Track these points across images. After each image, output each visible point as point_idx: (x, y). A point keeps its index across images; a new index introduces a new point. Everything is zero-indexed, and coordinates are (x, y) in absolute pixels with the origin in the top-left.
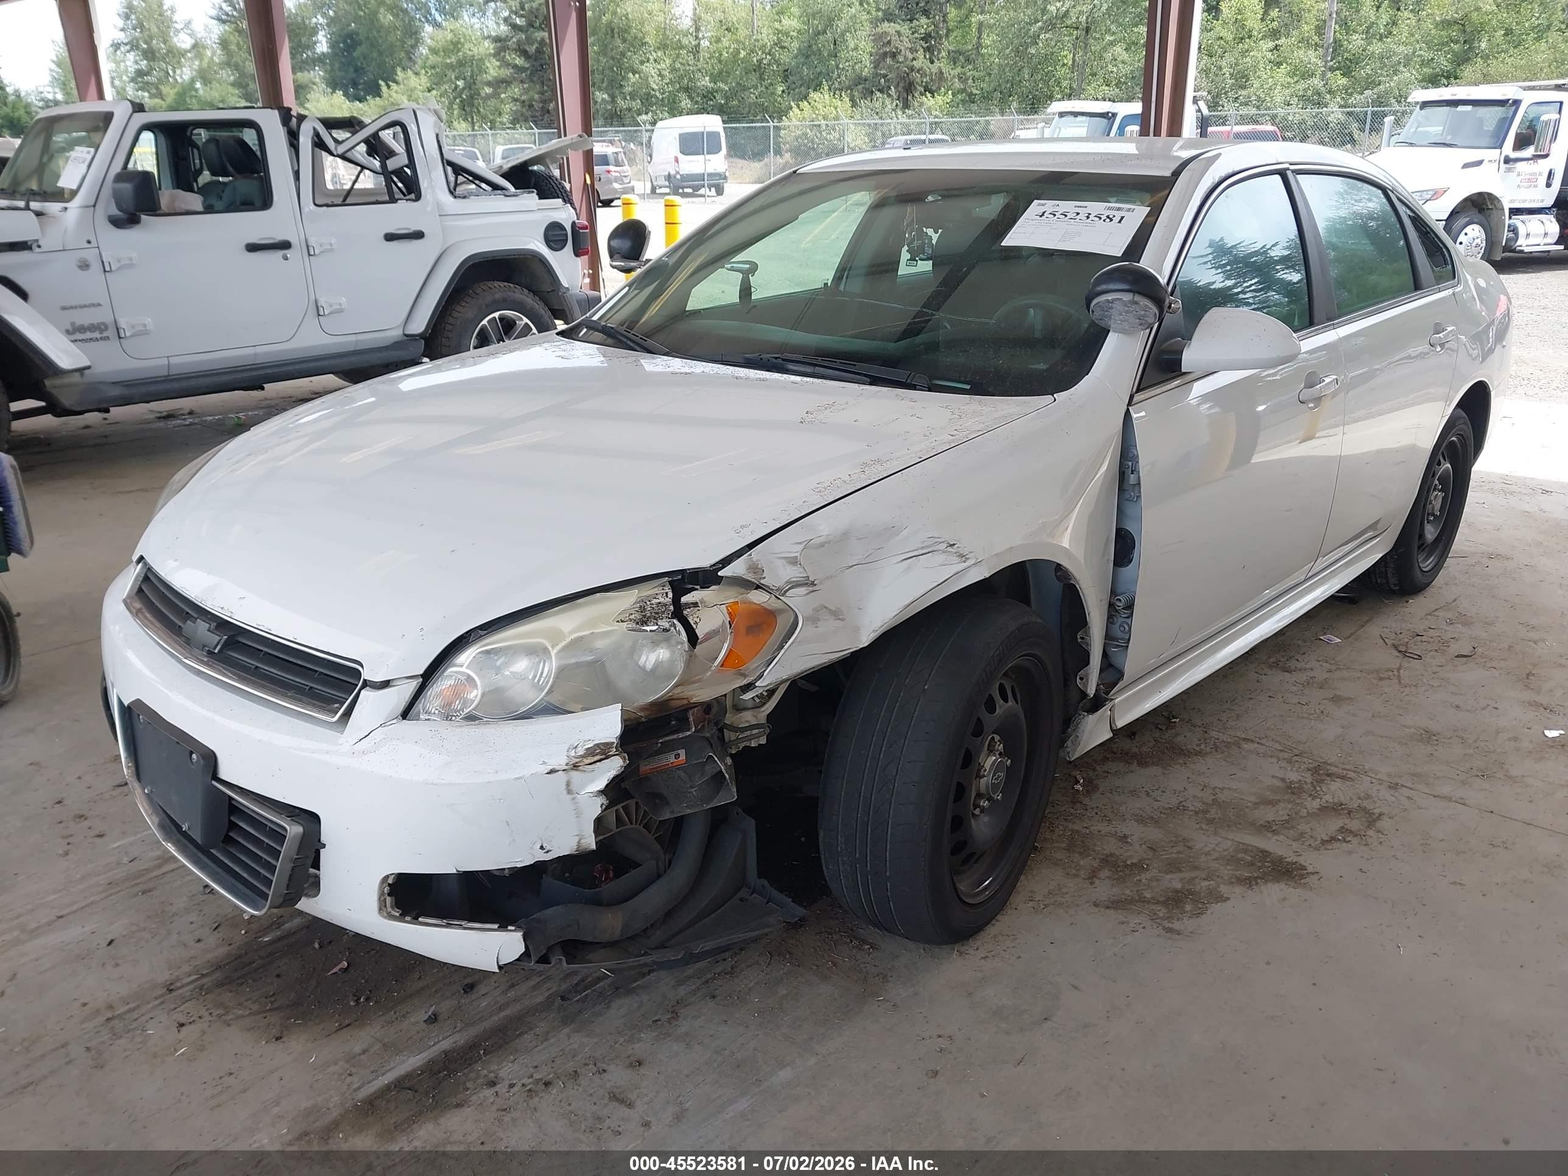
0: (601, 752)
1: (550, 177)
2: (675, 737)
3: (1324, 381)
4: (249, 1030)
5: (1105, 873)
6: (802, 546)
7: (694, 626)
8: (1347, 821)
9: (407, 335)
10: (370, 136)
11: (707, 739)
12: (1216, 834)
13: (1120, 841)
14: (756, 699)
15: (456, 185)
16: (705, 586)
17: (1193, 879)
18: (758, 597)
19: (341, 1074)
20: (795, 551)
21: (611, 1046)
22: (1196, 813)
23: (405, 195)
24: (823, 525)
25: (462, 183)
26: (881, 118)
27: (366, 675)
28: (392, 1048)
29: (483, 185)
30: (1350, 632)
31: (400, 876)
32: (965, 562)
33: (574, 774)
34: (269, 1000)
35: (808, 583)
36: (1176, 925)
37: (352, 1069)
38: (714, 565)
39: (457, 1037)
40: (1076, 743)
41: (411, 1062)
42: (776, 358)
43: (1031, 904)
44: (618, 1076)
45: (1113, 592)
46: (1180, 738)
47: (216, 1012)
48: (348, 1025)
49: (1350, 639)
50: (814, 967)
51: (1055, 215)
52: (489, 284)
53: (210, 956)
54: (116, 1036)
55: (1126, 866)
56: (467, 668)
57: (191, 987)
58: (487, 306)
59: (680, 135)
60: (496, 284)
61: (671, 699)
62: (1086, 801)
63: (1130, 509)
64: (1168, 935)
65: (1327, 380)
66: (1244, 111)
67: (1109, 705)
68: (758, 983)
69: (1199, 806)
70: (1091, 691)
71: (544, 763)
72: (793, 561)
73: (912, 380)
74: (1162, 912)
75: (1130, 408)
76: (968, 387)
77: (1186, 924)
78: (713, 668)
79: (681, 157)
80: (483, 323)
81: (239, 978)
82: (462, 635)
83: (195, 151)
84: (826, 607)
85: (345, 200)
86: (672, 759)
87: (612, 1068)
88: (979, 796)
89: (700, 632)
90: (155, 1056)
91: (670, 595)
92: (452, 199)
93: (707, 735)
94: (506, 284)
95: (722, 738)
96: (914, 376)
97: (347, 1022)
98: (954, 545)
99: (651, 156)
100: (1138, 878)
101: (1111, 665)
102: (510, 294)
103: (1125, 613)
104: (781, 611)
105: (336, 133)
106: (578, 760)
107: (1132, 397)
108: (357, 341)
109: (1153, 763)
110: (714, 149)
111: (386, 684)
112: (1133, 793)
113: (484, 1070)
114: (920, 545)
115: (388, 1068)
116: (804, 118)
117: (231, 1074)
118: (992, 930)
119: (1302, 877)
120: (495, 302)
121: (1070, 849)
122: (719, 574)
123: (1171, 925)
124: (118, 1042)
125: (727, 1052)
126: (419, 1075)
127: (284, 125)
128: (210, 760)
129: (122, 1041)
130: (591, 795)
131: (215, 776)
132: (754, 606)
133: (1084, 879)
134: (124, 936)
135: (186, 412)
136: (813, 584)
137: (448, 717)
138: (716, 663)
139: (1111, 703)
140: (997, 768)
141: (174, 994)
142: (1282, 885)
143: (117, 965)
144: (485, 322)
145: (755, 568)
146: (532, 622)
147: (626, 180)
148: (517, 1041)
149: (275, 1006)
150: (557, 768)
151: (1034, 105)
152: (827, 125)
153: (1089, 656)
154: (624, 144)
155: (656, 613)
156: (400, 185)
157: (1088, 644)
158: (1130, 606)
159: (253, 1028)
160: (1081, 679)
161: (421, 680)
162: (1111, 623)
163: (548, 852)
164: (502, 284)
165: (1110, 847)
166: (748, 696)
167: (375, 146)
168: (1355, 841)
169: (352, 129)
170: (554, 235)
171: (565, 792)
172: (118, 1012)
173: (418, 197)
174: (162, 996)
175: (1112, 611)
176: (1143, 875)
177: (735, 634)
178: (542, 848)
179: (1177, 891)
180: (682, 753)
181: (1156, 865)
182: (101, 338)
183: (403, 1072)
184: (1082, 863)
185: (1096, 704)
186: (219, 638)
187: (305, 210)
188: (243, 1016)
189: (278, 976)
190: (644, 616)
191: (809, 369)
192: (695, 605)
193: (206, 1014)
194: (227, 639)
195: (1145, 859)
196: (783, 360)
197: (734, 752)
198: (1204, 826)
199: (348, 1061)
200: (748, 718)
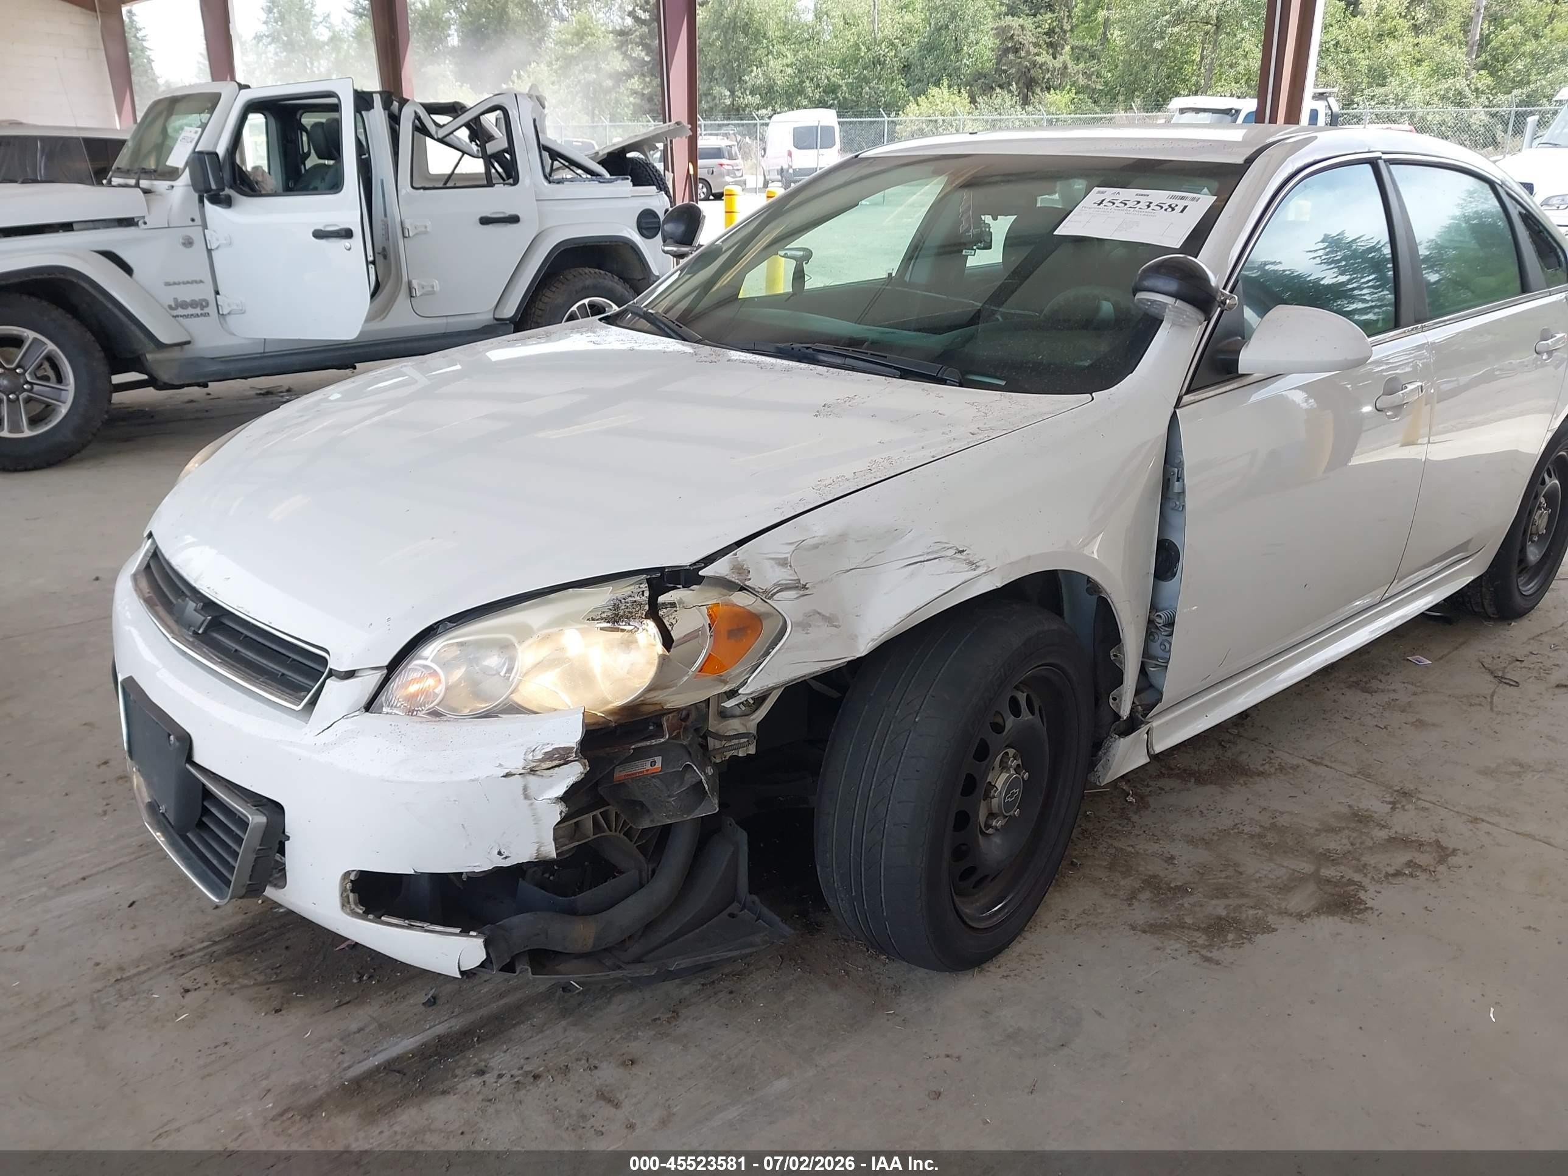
0: (559, 758)
1: (647, 164)
2: (648, 743)
3: (1406, 387)
4: (250, 1000)
5: (1146, 895)
6: (793, 547)
7: (670, 628)
8: (1417, 855)
9: (497, 319)
10: (471, 120)
11: (684, 747)
12: (1270, 860)
13: (1166, 862)
14: (741, 706)
15: (552, 170)
16: (686, 586)
17: (1240, 906)
18: (741, 600)
19: (333, 1052)
20: (785, 552)
21: (606, 1042)
22: (1252, 837)
23: (504, 180)
24: (818, 525)
25: (558, 169)
26: (1000, 114)
27: (332, 665)
28: (386, 1029)
29: (579, 171)
30: (1442, 654)
31: (362, 874)
32: (975, 570)
33: (531, 778)
34: (275, 971)
35: (800, 587)
36: (1215, 954)
37: (345, 1047)
38: (695, 564)
39: (453, 1022)
40: (1107, 767)
41: (404, 1044)
42: (808, 348)
43: (1062, 923)
44: (609, 1073)
45: (1154, 607)
46: (1244, 757)
47: (222, 981)
48: (348, 1003)
49: (1442, 662)
50: (825, 975)
51: (1114, 204)
52: (580, 270)
53: (224, 924)
54: (122, 997)
55: (1170, 889)
56: (432, 661)
57: (201, 954)
58: (577, 292)
59: (794, 129)
60: (587, 270)
61: (643, 704)
62: (1135, 818)
63: (1174, 518)
64: (1206, 964)
65: (1410, 387)
66: (1382, 109)
67: (1144, 729)
68: (765, 987)
69: (1258, 830)
70: (1125, 712)
71: (500, 765)
72: (783, 563)
73: (942, 374)
74: (1202, 940)
75: (1177, 411)
76: (1003, 383)
77: (1226, 954)
78: (690, 673)
79: (795, 151)
80: (572, 309)
81: (250, 947)
82: (431, 626)
83: (304, 134)
84: (819, 613)
85: (446, 183)
86: (648, 767)
87: (604, 1065)
88: (992, 815)
89: (675, 635)
90: (156, 1020)
91: (647, 594)
92: (546, 184)
93: (685, 743)
94: (597, 270)
95: (704, 747)
96: (946, 370)
97: (348, 999)
98: (963, 551)
99: (765, 150)
100: (1180, 902)
101: (1151, 686)
102: (601, 281)
103: (1166, 631)
104: (768, 615)
105: (436, 117)
106: (535, 764)
107: (1180, 399)
108: (447, 323)
109: (1211, 783)
110: (828, 144)
111: (350, 674)
112: (1188, 811)
113: (473, 1058)
114: (926, 551)
115: (381, 1049)
116: (920, 114)
117: (226, 1044)
118: (1018, 948)
119: (1361, 911)
120: (585, 288)
121: (1111, 867)
122: (700, 573)
123: (1209, 955)
124: (124, 1004)
125: (724, 1057)
126: (410, 1058)
127: (385, 109)
128: (186, 742)
129: (128, 1004)
130: (549, 801)
131: (190, 759)
132: (735, 608)
133: (1122, 900)
134: (146, 899)
135: (284, 389)
136: (804, 587)
137: (411, 712)
138: (693, 669)
139: (1148, 725)
140: (1011, 785)
141: (185, 959)
142: (1337, 919)
143: (134, 927)
144: (574, 308)
145: (740, 569)
146: (500, 616)
147: (738, 174)
148: (513, 1030)
149: (280, 977)
150: (513, 771)
151: (1158, 101)
152: (943, 121)
153: (1122, 674)
154: (739, 138)
155: (629, 612)
156: (500, 170)
157: (1121, 663)
158: (1171, 624)
159: (254, 999)
160: (1114, 699)
161: (385, 671)
162: (1152, 641)
163: (506, 858)
164: (592, 270)
165: (1155, 867)
166: (729, 704)
167: (478, 132)
168: (1423, 876)
169: (455, 115)
170: (648, 223)
171: (522, 797)
172: (128, 974)
173: (516, 182)
174: (171, 961)
175: (1151, 629)
176: (1185, 900)
177: (715, 636)
178: (500, 853)
179: (1220, 918)
180: (659, 760)
181: (1200, 890)
182: (201, 314)
183: (394, 1054)
184: (1122, 883)
185: (1131, 726)
186: (203, 618)
187: (402, 192)
188: (247, 986)
189: (287, 948)
190: (617, 615)
191: (839, 361)
192: (673, 605)
193: (212, 981)
194: (211, 620)
195: (1190, 883)
196: (814, 350)
197: (718, 761)
198: (1258, 851)
199: (342, 1039)
200: (735, 726)
